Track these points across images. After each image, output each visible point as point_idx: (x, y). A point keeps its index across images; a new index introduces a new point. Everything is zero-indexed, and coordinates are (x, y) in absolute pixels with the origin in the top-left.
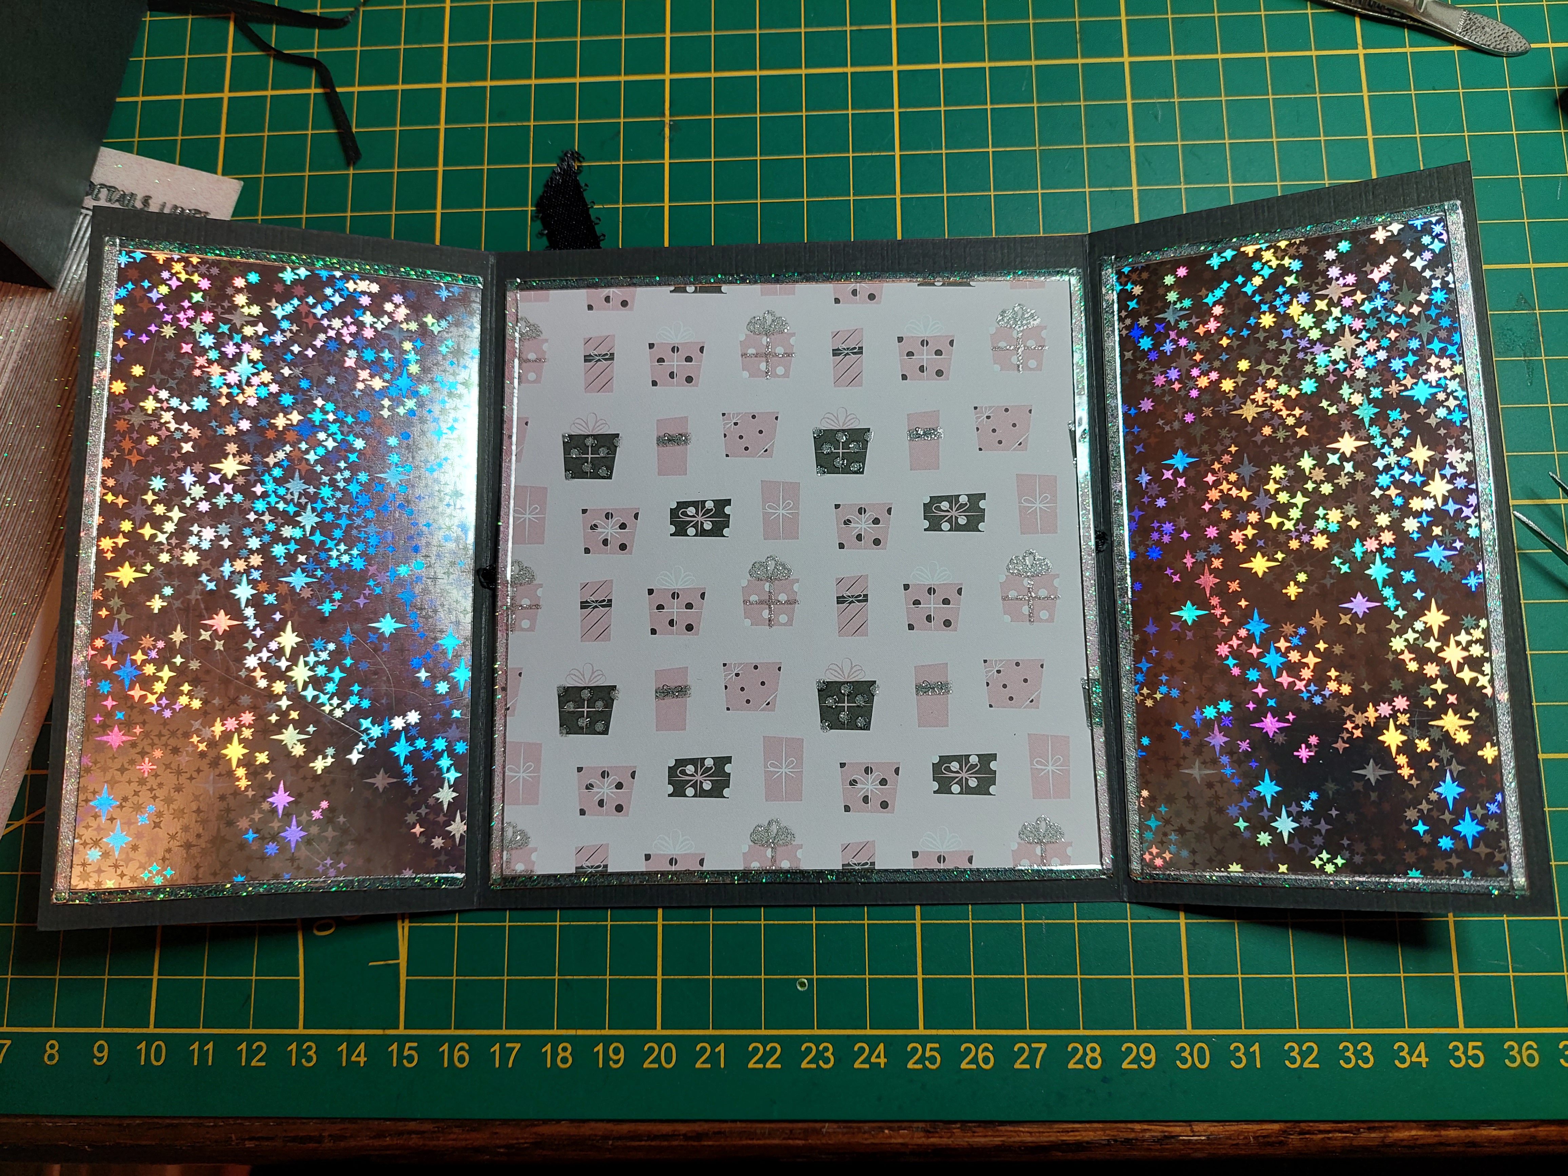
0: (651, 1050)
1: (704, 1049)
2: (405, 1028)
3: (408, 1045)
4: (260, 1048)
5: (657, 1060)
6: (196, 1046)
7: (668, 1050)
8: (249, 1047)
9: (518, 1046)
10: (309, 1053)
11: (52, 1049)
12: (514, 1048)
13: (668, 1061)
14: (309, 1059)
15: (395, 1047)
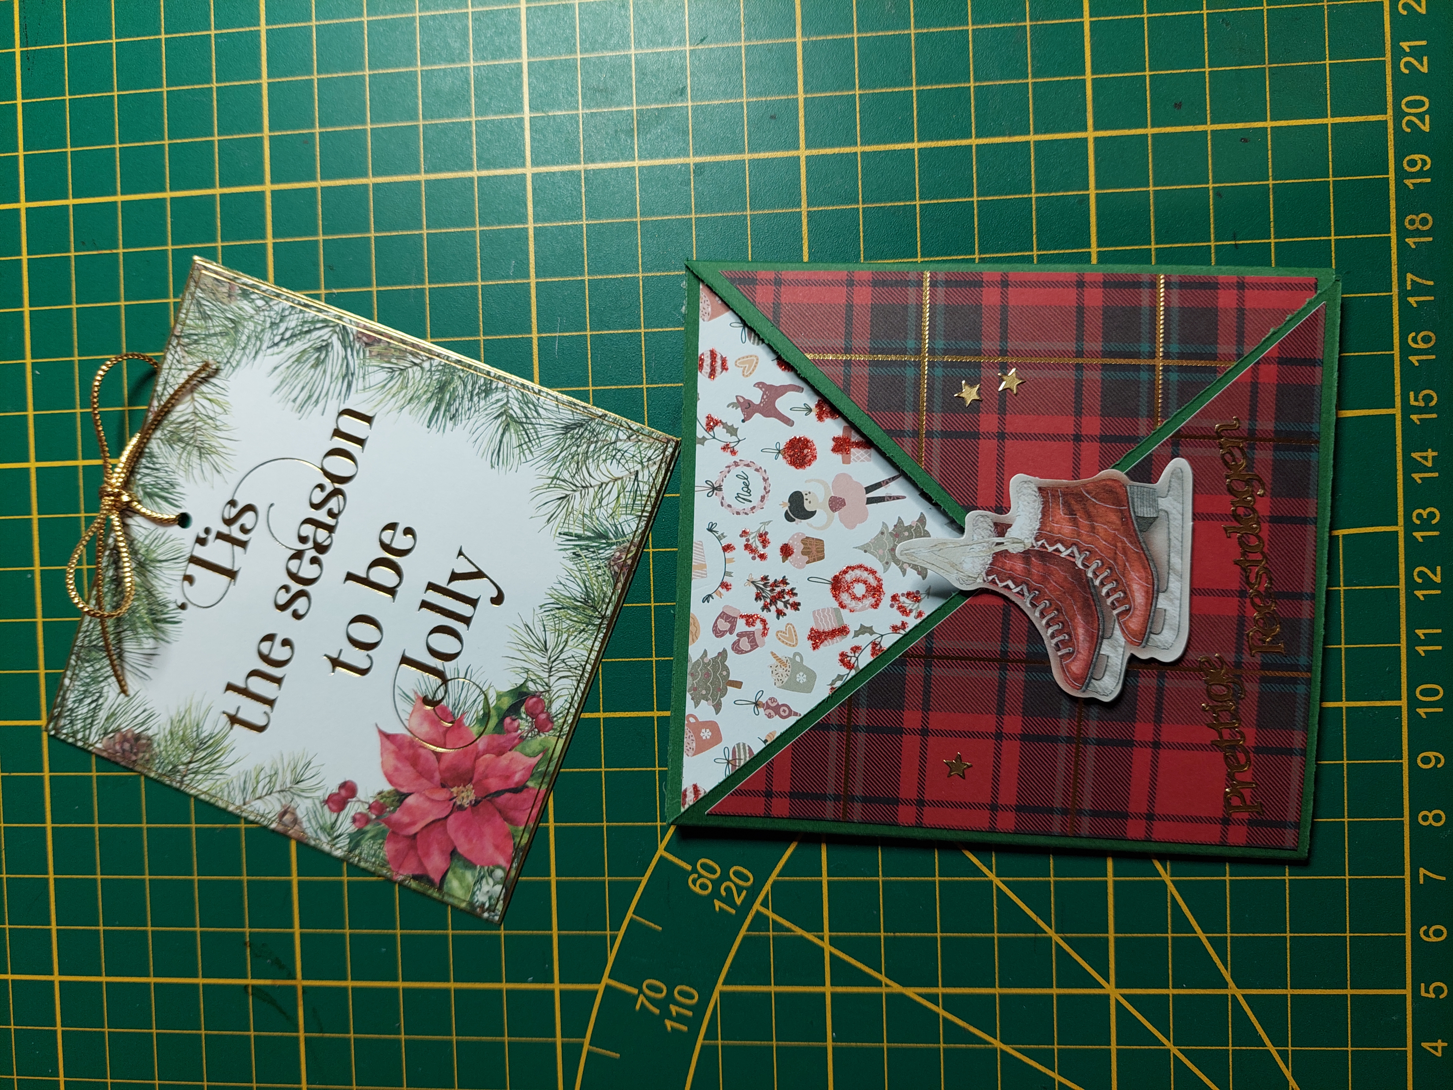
0: (1410, 123)
1: (1408, 65)
2: (1394, 407)
3: (1413, 402)
4: (1421, 574)
5: (1421, 117)
6: (1420, 649)
7: (1409, 104)
8: (1420, 587)
9: (1409, 276)
10: (1425, 517)
11: (1429, 818)
12: (1412, 280)
13: (1421, 104)
14: (1432, 515)
15: (1414, 417)
